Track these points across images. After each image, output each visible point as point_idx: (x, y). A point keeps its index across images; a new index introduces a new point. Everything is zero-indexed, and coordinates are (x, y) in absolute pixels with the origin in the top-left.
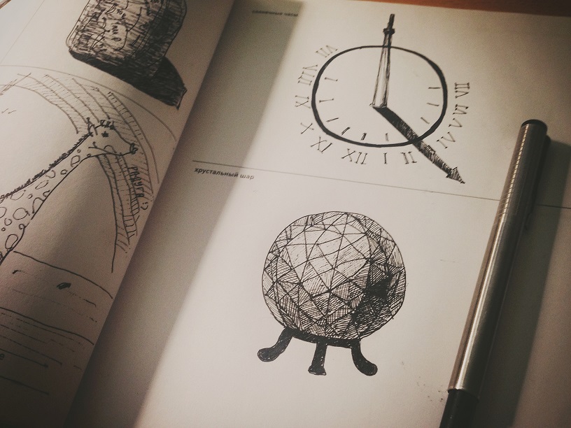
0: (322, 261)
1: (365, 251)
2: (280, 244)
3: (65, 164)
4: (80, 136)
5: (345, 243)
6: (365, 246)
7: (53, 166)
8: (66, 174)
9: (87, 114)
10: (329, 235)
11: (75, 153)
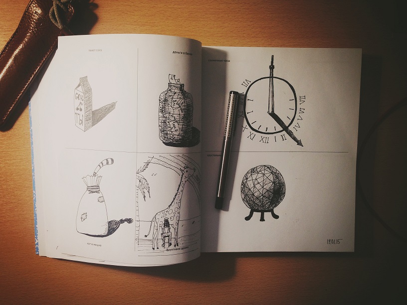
0: (259, 185)
1: (272, 179)
2: (245, 181)
3: (181, 188)
4: (181, 176)
5: (265, 178)
6: (271, 178)
7: (178, 190)
8: (182, 191)
9: (179, 167)
10: (260, 175)
11: (182, 183)
